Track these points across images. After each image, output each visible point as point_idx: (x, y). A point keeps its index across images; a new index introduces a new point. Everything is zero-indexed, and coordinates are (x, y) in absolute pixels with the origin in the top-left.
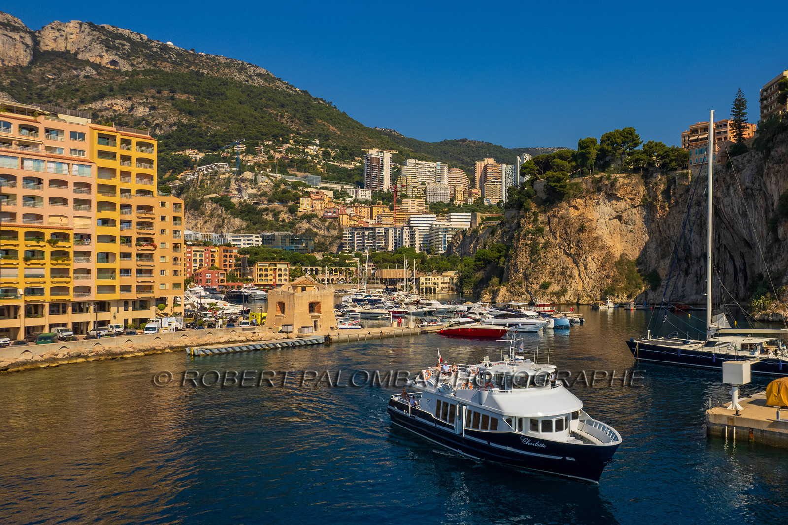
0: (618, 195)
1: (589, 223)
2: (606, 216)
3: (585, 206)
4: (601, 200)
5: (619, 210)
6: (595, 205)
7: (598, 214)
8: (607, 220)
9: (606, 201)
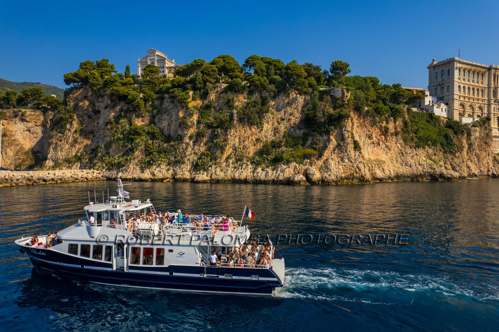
0: (27, 119)
1: (10, 132)
2: (21, 130)
3: (8, 124)
4: (17, 121)
5: (28, 127)
6: (14, 124)
7: (16, 128)
8: (22, 131)
9: (21, 122)
